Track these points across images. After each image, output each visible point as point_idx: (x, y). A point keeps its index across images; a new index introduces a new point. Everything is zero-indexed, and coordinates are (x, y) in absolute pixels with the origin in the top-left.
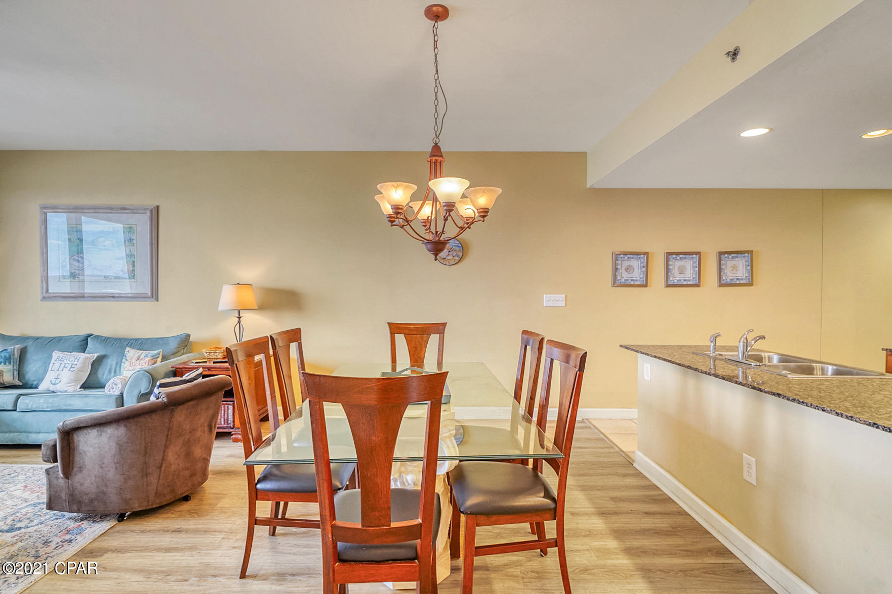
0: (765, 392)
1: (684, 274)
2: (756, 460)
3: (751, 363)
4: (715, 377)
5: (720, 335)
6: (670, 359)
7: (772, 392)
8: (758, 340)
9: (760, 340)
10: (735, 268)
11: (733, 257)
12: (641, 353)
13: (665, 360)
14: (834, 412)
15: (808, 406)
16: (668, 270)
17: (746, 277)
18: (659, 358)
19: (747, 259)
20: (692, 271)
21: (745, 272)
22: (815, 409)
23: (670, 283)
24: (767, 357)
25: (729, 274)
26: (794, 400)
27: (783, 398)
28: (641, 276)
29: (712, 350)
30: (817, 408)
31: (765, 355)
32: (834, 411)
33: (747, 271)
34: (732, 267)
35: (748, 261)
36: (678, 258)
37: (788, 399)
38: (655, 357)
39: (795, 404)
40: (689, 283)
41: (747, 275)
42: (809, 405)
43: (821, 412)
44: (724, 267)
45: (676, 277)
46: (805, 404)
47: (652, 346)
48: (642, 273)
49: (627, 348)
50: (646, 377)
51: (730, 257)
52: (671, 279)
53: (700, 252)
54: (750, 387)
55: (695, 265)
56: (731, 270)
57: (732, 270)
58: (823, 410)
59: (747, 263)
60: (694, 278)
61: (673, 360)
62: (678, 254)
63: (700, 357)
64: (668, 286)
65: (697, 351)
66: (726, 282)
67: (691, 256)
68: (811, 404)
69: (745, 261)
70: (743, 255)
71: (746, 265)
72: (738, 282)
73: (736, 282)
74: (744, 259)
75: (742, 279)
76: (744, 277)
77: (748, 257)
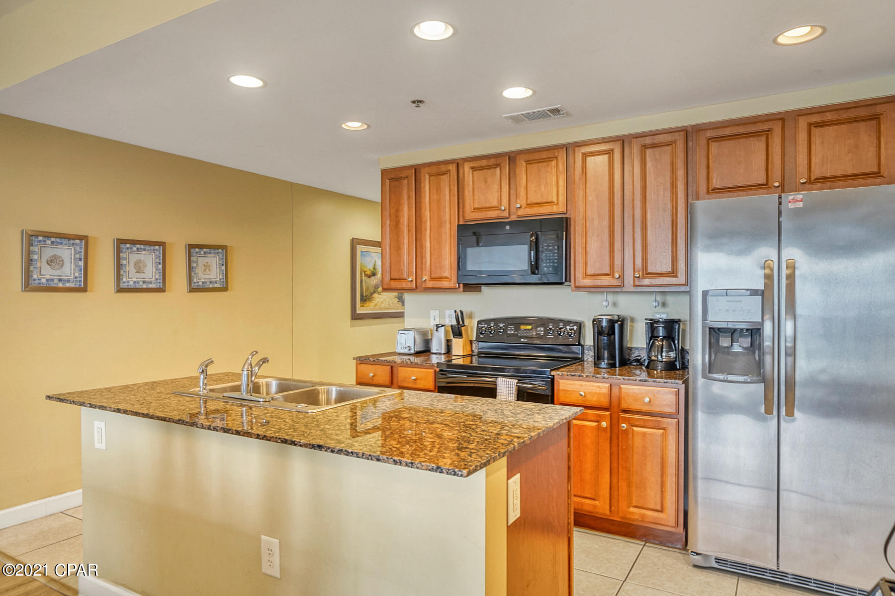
0: (301, 446)
1: (144, 273)
2: (280, 541)
3: (259, 399)
4: (225, 432)
5: (212, 362)
6: (146, 412)
7: (310, 445)
8: (261, 365)
9: (264, 364)
10: (207, 267)
11: (205, 253)
12: (91, 406)
13: (137, 414)
14: (392, 460)
15: (359, 457)
16: (119, 267)
17: (220, 279)
18: (125, 412)
19: (221, 256)
20: (154, 269)
21: (219, 273)
22: (368, 459)
23: (123, 285)
24: (264, 384)
25: (201, 275)
26: (340, 451)
27: (326, 450)
28: (77, 274)
29: (201, 385)
30: (370, 457)
31: (262, 383)
32: (391, 458)
33: (221, 272)
34: (204, 265)
35: (223, 259)
36: (135, 249)
37: (333, 451)
38: (119, 411)
39: (343, 457)
40: (150, 286)
41: (221, 277)
42: (361, 456)
43: (375, 463)
44: (195, 265)
45: (131, 278)
46: (355, 455)
47: (106, 389)
48: (77, 269)
49: (62, 400)
50: (97, 445)
51: (202, 253)
52: (124, 280)
53: (165, 243)
54: (279, 441)
55: (157, 260)
56: (202, 270)
57: (205, 270)
58: (378, 460)
59: (221, 262)
60: (157, 279)
61: (151, 412)
62: (134, 242)
63: (188, 399)
64: (120, 290)
65: (179, 389)
66: (198, 286)
67: (152, 248)
68: (363, 454)
69: (219, 258)
70: (217, 251)
71: (219, 264)
72: (211, 286)
73: (209, 285)
74: (218, 256)
75: (216, 282)
76: (218, 279)
77: (222, 253)
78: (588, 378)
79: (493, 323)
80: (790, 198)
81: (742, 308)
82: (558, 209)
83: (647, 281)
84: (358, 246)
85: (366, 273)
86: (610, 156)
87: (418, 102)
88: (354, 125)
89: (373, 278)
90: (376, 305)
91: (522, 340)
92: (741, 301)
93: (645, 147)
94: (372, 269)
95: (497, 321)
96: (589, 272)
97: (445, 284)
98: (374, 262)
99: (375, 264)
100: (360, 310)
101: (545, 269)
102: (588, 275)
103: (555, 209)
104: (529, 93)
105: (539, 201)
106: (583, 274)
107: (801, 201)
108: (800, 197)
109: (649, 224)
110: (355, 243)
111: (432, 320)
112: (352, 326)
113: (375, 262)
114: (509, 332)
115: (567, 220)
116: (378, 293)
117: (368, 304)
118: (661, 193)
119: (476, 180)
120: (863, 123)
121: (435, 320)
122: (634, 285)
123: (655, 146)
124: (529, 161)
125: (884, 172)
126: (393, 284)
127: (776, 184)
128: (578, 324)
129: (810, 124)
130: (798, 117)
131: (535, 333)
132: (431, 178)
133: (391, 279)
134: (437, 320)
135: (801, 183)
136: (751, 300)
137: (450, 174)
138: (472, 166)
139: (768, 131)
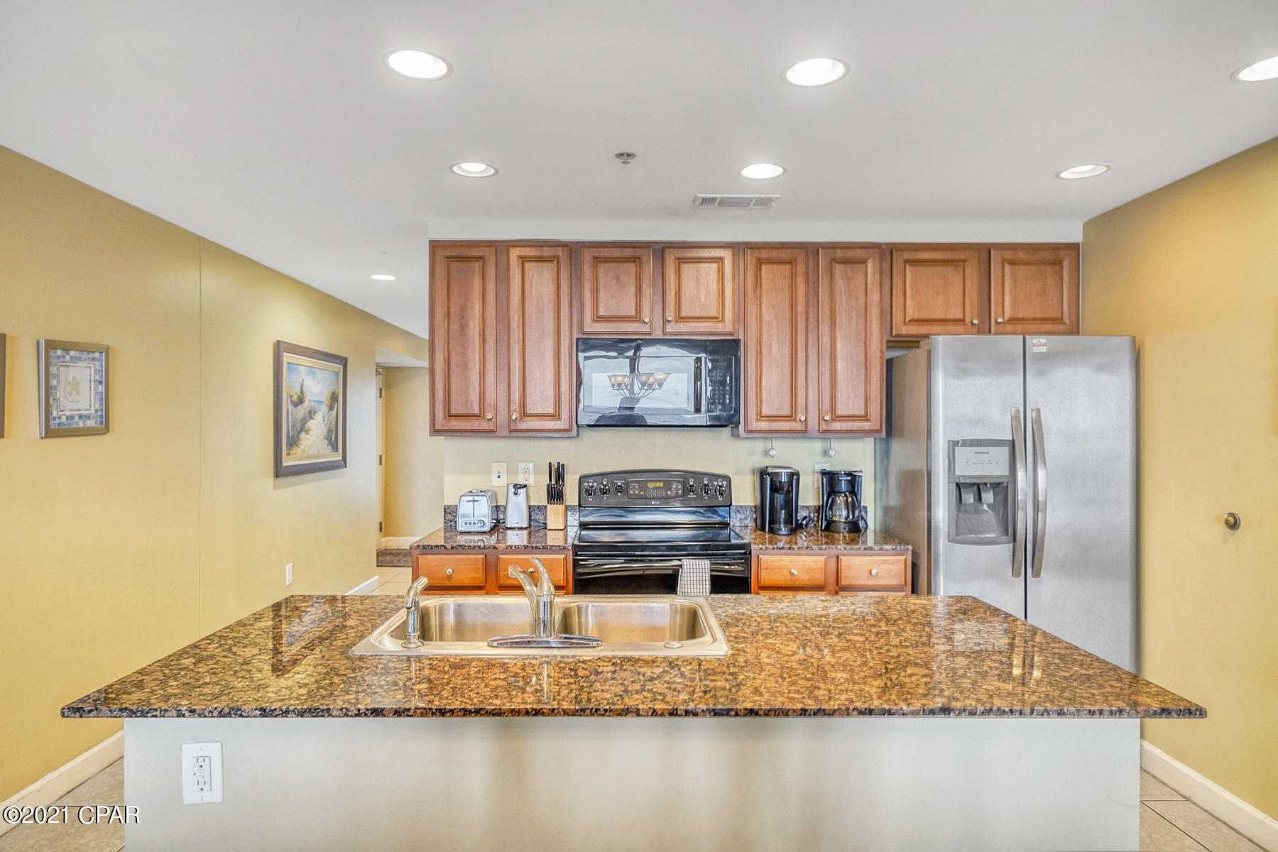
10: (74, 386)
11: (72, 358)
17: (96, 411)
19: (98, 365)
21: (95, 399)
25: (64, 402)
33: (98, 397)
34: (70, 383)
35: (101, 371)
41: (97, 406)
44: (55, 382)
51: (68, 358)
56: (67, 392)
57: (71, 393)
59: (97, 378)
66: (60, 424)
69: (95, 370)
70: (91, 355)
71: (95, 381)
72: (81, 424)
73: (78, 423)
74: (92, 366)
75: (89, 417)
76: (92, 411)
77: (100, 360)
78: (800, 551)
79: (605, 479)
80: (1035, 341)
81: (989, 461)
82: (722, 328)
83: (837, 426)
84: (285, 354)
85: (293, 399)
86: (792, 266)
87: (625, 156)
88: (474, 168)
89: (300, 407)
90: (304, 450)
91: (653, 502)
92: (988, 453)
93: (834, 260)
94: (299, 393)
96: (765, 412)
97: (550, 425)
98: (301, 380)
99: (302, 385)
100: (287, 462)
102: (763, 417)
103: (719, 327)
104: (778, 171)
105: (698, 314)
106: (757, 415)
107: (1045, 345)
108: (1044, 341)
109: (839, 356)
110: (279, 348)
111: (495, 477)
112: (275, 488)
113: (303, 380)
114: (631, 492)
115: (737, 342)
116: (306, 431)
117: (294, 451)
118: (854, 321)
119: (601, 275)
120: (1048, 269)
121: (499, 477)
122: (819, 430)
123: (845, 261)
124: (682, 259)
125: (1066, 319)
126: (455, 424)
127: (975, 321)
128: (728, 479)
129: (1004, 261)
130: (992, 252)
131: (669, 493)
132: (527, 265)
133: (450, 416)
134: (504, 477)
135: (997, 322)
136: (1005, 451)
137: (558, 262)
138: (596, 255)
139: (965, 261)
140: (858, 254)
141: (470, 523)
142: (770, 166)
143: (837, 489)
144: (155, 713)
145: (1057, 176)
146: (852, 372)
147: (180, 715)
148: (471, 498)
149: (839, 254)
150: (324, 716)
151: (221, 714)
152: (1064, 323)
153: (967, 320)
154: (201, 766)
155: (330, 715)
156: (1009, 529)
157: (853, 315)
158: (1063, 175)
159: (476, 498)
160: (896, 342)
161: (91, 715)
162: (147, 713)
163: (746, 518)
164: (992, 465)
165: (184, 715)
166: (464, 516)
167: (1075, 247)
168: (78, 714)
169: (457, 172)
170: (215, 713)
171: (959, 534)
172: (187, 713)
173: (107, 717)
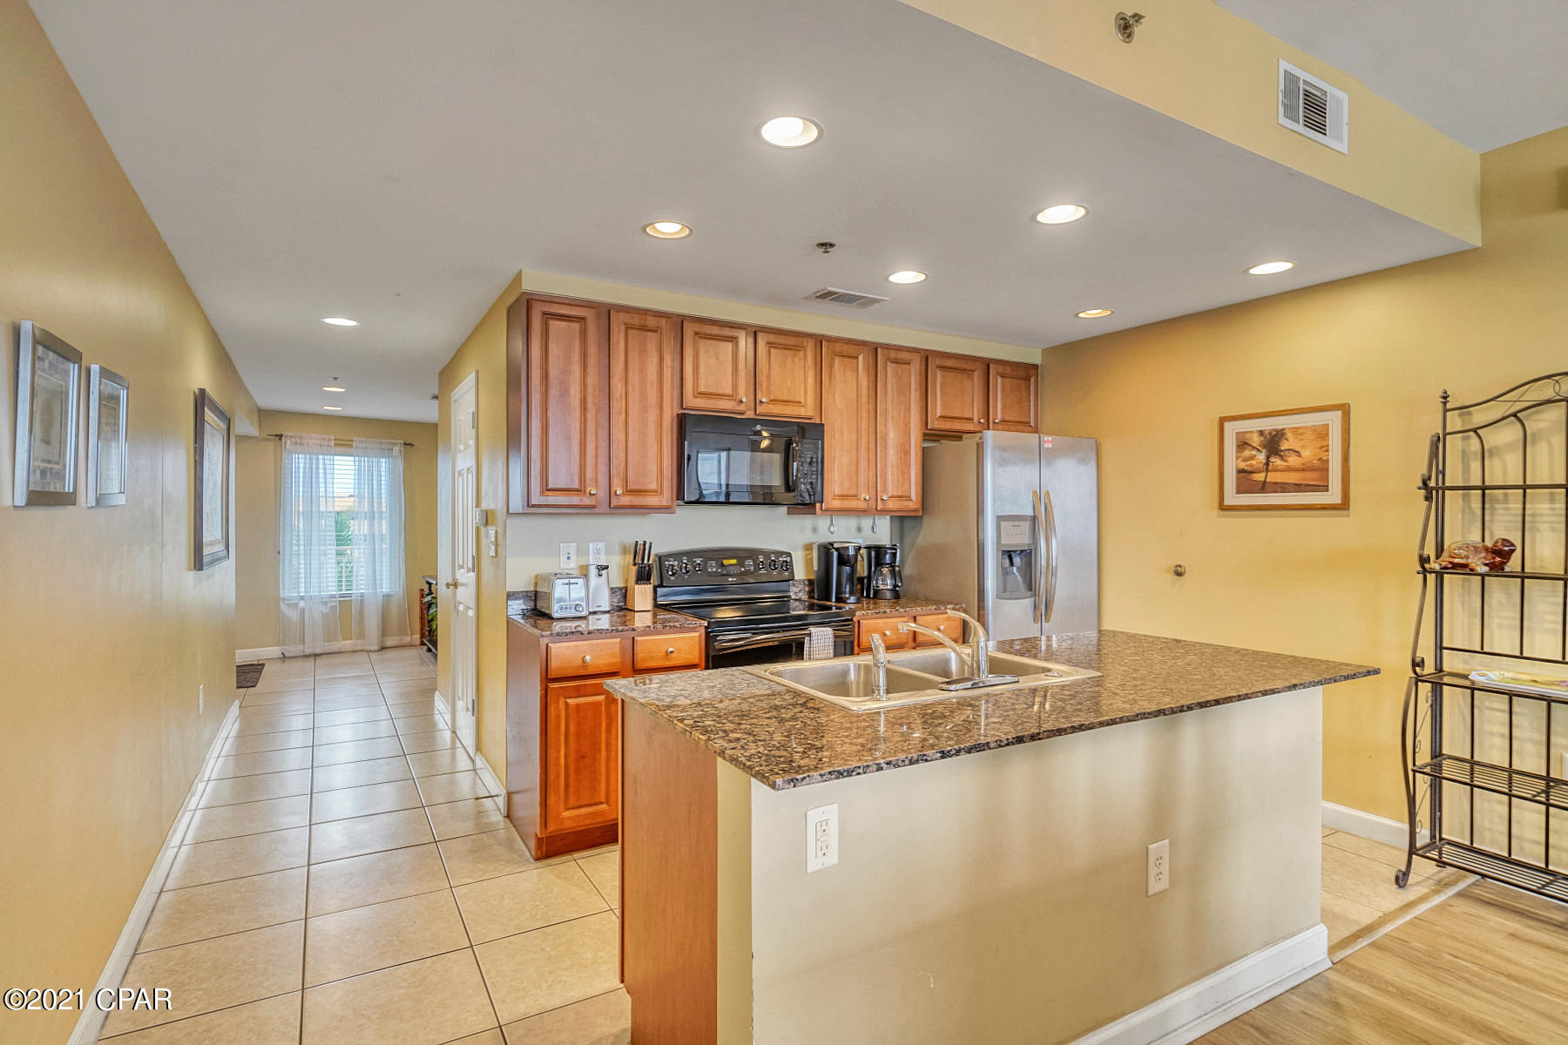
79: (685, 558)
80: (1046, 439)
81: (1020, 533)
82: (807, 411)
83: (891, 505)
84: (205, 407)
87: (826, 246)
88: (668, 229)
91: (730, 579)
92: (1019, 526)
93: (889, 360)
95: (691, 554)
96: (838, 491)
97: (652, 500)
101: (803, 486)
103: (802, 412)
104: (919, 279)
105: (785, 399)
106: (834, 493)
107: (1051, 442)
108: (1050, 439)
110: (203, 399)
111: (563, 558)
114: (709, 570)
119: (702, 352)
120: (1022, 382)
121: (569, 558)
122: (876, 509)
123: (896, 362)
124: (773, 344)
125: (1032, 424)
126: (553, 499)
127: (982, 421)
128: (789, 555)
129: (997, 374)
130: (991, 365)
131: (743, 569)
132: (630, 332)
133: (546, 489)
134: (573, 558)
135: (994, 423)
136: (1027, 525)
137: (661, 333)
138: (697, 330)
139: (974, 371)
140: (904, 356)
141: (566, 608)
142: (915, 273)
143: (882, 562)
144: (859, 771)
145: (1077, 315)
146: (901, 458)
147: (880, 768)
148: (567, 581)
149: (893, 354)
150: (984, 750)
151: (912, 762)
152: (1031, 426)
153: (976, 420)
154: (824, 831)
155: (990, 748)
156: (1030, 586)
157: (902, 407)
158: (1081, 315)
159: (572, 581)
160: (931, 436)
161: (804, 782)
162: (852, 772)
163: (800, 591)
164: (1018, 537)
165: (882, 769)
166: (560, 600)
167: (1035, 367)
168: (792, 784)
169: (651, 233)
170: (907, 762)
171: (1004, 592)
172: (884, 766)
173: (818, 782)
